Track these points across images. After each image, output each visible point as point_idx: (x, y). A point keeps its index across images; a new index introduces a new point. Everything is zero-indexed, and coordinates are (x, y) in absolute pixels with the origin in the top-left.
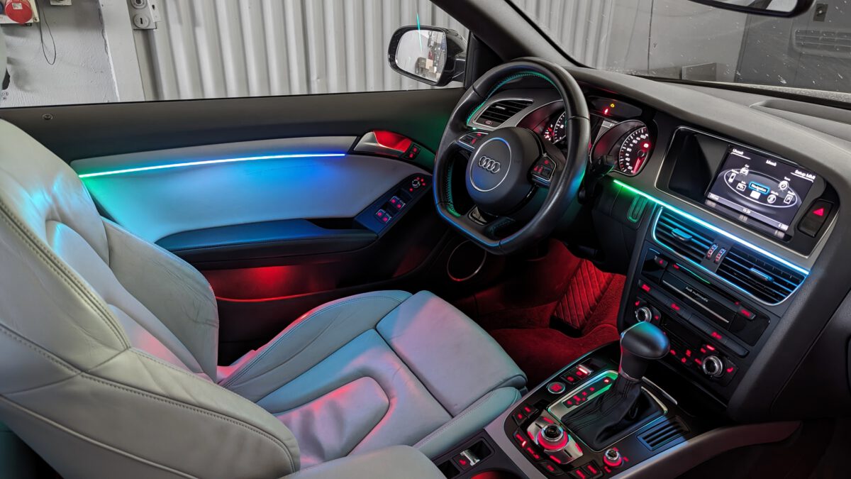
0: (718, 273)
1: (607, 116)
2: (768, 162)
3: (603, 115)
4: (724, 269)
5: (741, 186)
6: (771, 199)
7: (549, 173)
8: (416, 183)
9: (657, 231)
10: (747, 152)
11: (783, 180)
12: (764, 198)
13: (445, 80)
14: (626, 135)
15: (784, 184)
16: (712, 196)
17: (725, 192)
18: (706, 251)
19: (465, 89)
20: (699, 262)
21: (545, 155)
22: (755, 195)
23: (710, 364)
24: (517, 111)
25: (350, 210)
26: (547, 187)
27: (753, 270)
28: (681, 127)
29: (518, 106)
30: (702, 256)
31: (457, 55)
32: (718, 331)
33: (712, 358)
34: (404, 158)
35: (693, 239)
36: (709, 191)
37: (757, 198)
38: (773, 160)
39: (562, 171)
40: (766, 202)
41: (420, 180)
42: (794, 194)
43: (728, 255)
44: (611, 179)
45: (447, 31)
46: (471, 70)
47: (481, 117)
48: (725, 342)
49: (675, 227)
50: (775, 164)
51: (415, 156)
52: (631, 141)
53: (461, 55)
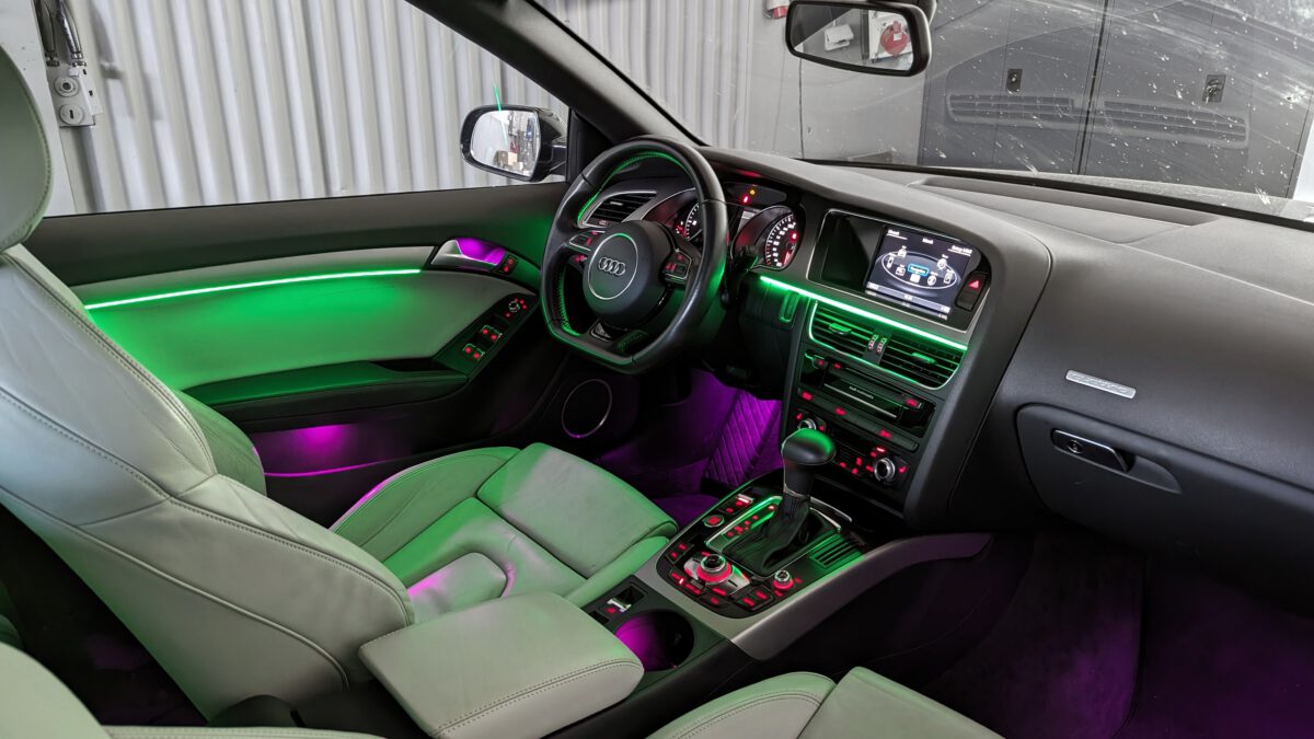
0: (882, 365)
1: (748, 204)
2: (925, 240)
3: (742, 203)
4: (888, 359)
5: (900, 270)
6: (931, 281)
7: (684, 269)
8: (514, 305)
9: (814, 330)
10: (903, 232)
11: (941, 257)
12: (924, 280)
13: (540, 172)
14: (771, 225)
15: (942, 263)
16: (872, 285)
17: (884, 279)
18: (866, 343)
19: (568, 184)
20: (860, 356)
21: (677, 251)
22: (915, 278)
23: (882, 467)
24: (638, 206)
25: (429, 347)
26: (682, 287)
27: (915, 355)
28: (832, 210)
29: (638, 200)
30: (862, 349)
31: (554, 141)
32: (886, 429)
33: (883, 461)
34: (497, 273)
35: (853, 333)
36: (868, 280)
37: (918, 281)
38: (930, 237)
39: (697, 267)
40: (927, 285)
41: (519, 302)
42: (953, 272)
43: (889, 343)
44: (756, 276)
45: (538, 111)
46: (575, 159)
47: (593, 216)
48: (897, 440)
49: (832, 322)
50: (931, 242)
51: (511, 270)
52: (777, 233)
53: (559, 140)
